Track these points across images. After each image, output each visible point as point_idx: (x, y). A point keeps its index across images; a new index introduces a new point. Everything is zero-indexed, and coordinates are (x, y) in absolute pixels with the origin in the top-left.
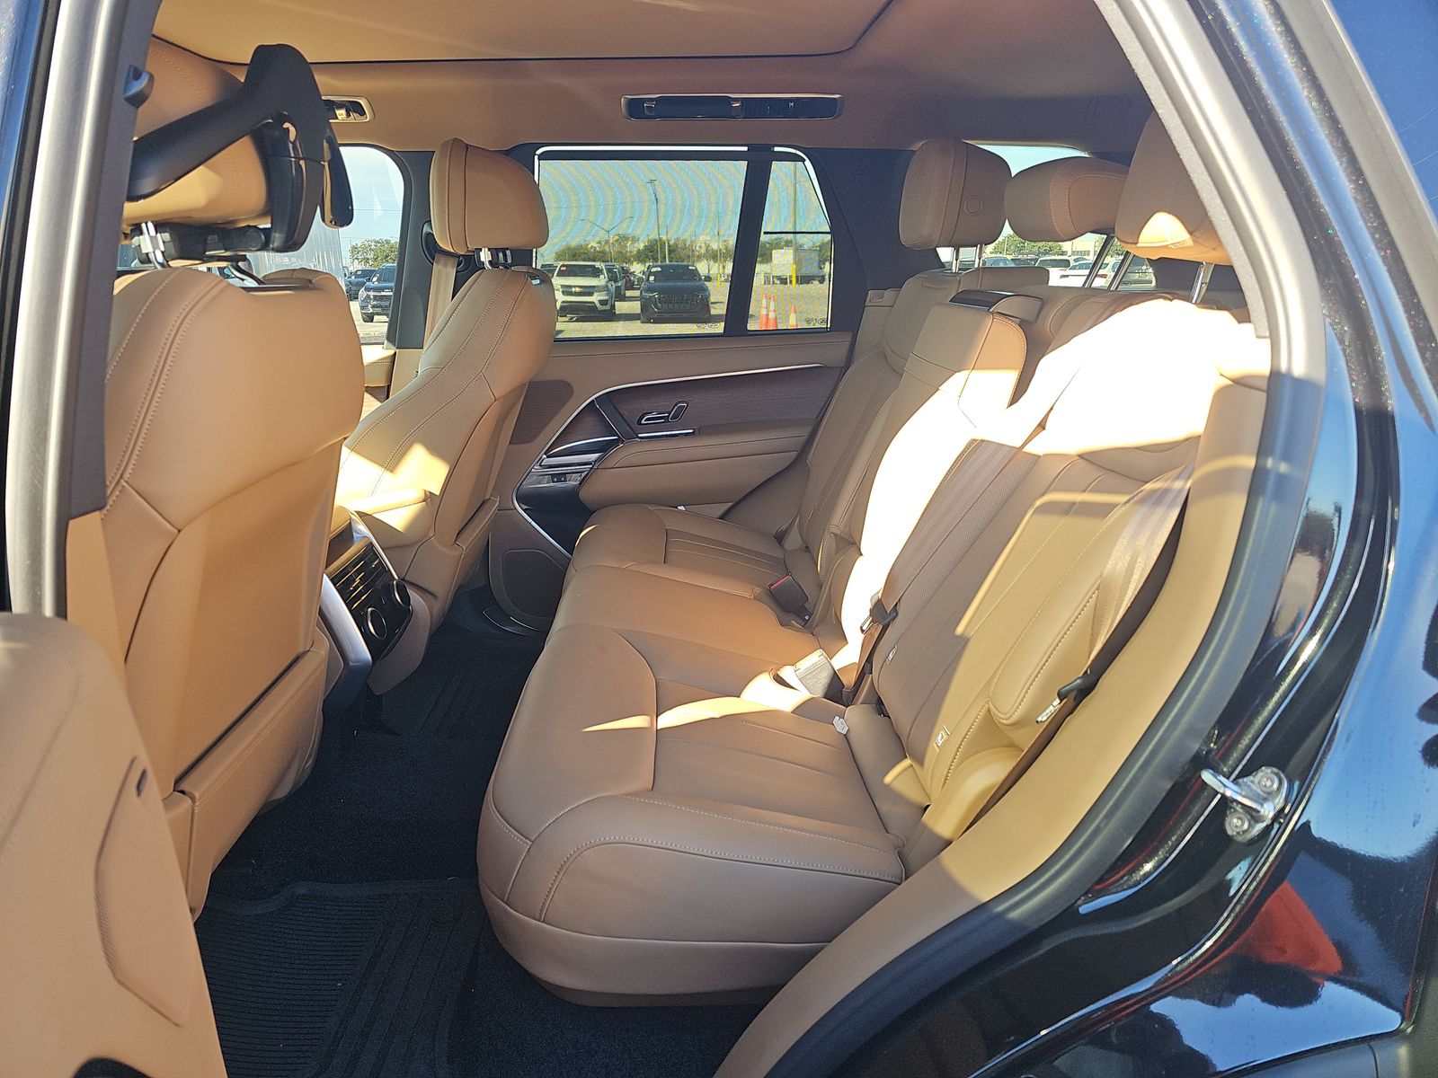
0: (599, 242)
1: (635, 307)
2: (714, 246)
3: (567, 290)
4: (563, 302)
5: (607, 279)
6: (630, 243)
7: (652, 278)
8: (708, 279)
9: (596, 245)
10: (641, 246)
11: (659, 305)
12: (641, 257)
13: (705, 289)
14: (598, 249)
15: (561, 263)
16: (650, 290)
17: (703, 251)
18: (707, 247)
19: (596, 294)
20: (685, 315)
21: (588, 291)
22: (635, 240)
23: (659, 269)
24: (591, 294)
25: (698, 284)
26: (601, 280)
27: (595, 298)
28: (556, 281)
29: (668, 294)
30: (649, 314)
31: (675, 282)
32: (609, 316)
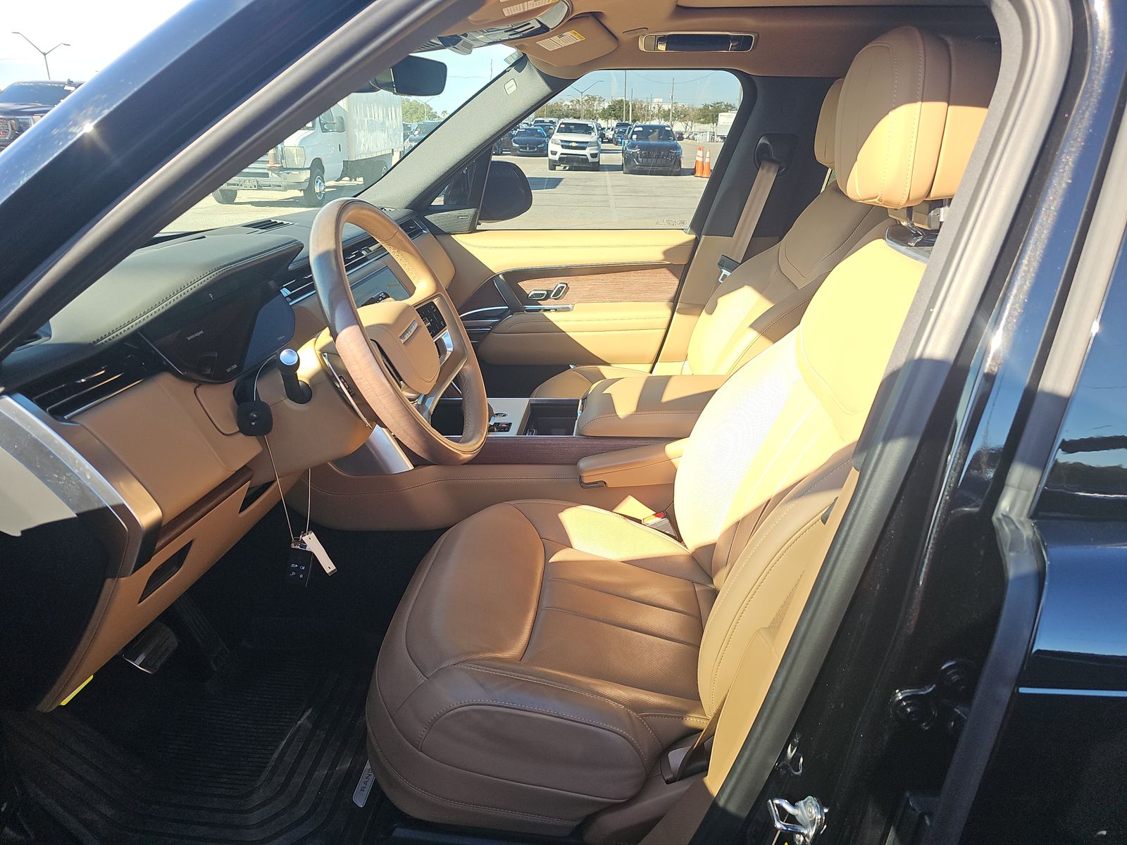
0: (572, 101)
1: (618, 159)
2: (666, 107)
3: (566, 144)
4: (562, 154)
5: (597, 136)
6: (597, 102)
7: (634, 137)
8: (681, 138)
9: (570, 104)
10: (606, 105)
11: (640, 159)
12: (606, 115)
13: (677, 147)
14: (571, 107)
15: (560, 122)
16: (633, 146)
17: (656, 111)
18: (660, 109)
19: (588, 149)
20: (660, 169)
21: (582, 146)
22: (601, 100)
23: (641, 129)
24: (584, 148)
25: (672, 143)
26: (593, 137)
27: (587, 152)
28: (557, 137)
29: (648, 151)
30: (631, 166)
31: (653, 141)
32: (596, 167)
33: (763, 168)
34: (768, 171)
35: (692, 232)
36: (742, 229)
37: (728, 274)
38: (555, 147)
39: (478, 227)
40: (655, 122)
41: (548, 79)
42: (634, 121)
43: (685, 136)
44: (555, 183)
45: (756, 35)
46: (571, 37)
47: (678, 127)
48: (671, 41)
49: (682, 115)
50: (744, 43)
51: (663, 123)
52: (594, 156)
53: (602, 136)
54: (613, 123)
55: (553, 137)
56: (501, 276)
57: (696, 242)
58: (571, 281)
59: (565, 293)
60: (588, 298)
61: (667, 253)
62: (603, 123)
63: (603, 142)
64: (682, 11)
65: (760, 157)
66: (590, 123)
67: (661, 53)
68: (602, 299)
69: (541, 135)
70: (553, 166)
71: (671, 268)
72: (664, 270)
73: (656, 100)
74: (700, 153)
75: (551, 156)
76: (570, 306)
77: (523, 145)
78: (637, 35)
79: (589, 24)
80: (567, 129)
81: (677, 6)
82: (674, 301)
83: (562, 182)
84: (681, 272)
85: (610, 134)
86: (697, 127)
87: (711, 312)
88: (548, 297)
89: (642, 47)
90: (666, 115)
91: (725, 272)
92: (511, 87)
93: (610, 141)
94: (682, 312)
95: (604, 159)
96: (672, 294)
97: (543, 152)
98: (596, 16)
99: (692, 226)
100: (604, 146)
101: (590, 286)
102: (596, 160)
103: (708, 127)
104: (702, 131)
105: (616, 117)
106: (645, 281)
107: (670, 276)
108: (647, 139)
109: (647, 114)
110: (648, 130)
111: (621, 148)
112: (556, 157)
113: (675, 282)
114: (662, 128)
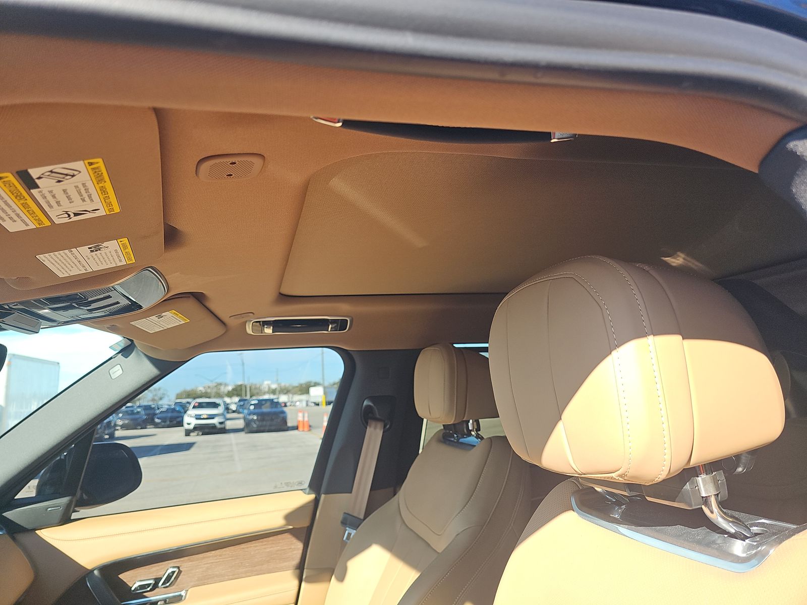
1: (240, 424)
3: (198, 417)
4: (195, 424)
5: (223, 409)
6: (223, 387)
8: (286, 406)
10: (230, 388)
11: (257, 423)
13: (283, 412)
15: (195, 402)
16: (250, 413)
17: (266, 389)
18: (269, 388)
19: (216, 418)
20: (273, 428)
21: (211, 417)
22: (226, 385)
23: (256, 402)
24: (213, 419)
25: (280, 409)
26: (220, 410)
27: (215, 421)
28: (192, 412)
29: (263, 416)
30: (249, 428)
31: (266, 409)
32: (223, 431)
33: (370, 426)
34: (375, 428)
35: (311, 492)
36: (360, 484)
37: (353, 532)
38: (190, 420)
39: (74, 516)
40: (266, 397)
41: (154, 362)
42: (251, 397)
43: (288, 404)
44: (188, 446)
45: (351, 318)
46: (171, 319)
47: (283, 398)
48: (277, 325)
49: (286, 391)
50: (341, 325)
51: (272, 397)
52: (221, 423)
53: (227, 409)
54: (236, 399)
55: (189, 412)
56: (96, 572)
57: (316, 501)
58: (185, 564)
59: (176, 578)
60: (204, 581)
61: (289, 517)
62: (228, 400)
63: (228, 413)
64: (284, 298)
65: (367, 416)
66: (217, 401)
67: (269, 336)
68: (221, 578)
69: (179, 412)
70: (188, 433)
71: (294, 532)
72: (287, 535)
73: (266, 383)
74: (300, 415)
75: (186, 426)
76: (183, 593)
77: (164, 420)
78: (244, 320)
79: (191, 305)
80: (200, 406)
81: (280, 294)
82: (300, 567)
83: (195, 445)
84: (304, 534)
85: (233, 407)
86: (296, 398)
87: (341, 579)
88: (155, 586)
89: (249, 330)
90: (274, 392)
91: (348, 530)
92: (117, 371)
93: (234, 412)
94: (310, 580)
95: (229, 425)
96: (296, 560)
97: (180, 424)
98: (199, 297)
99: (311, 486)
100: (229, 416)
101: (206, 566)
102: (222, 426)
103: (304, 397)
104: (300, 400)
105: (238, 395)
106: (268, 550)
107: (294, 540)
108: (261, 408)
109: (259, 392)
110: (261, 403)
111: (241, 415)
112: (191, 427)
113: (300, 546)
114: (271, 401)
